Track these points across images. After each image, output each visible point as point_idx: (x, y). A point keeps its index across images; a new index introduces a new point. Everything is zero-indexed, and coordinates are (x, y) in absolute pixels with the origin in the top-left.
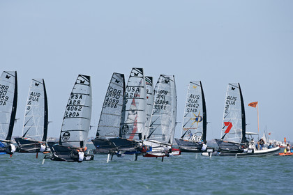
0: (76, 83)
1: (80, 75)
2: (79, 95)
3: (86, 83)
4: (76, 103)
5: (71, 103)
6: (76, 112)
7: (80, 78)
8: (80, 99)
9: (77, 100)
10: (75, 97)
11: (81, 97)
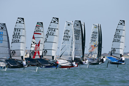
0: (17, 23)
1: (18, 18)
2: (19, 30)
3: (22, 22)
4: (18, 34)
5: (15, 34)
6: (18, 39)
7: (19, 20)
8: (19, 32)
9: (18, 32)
10: (16, 31)
11: (20, 31)
